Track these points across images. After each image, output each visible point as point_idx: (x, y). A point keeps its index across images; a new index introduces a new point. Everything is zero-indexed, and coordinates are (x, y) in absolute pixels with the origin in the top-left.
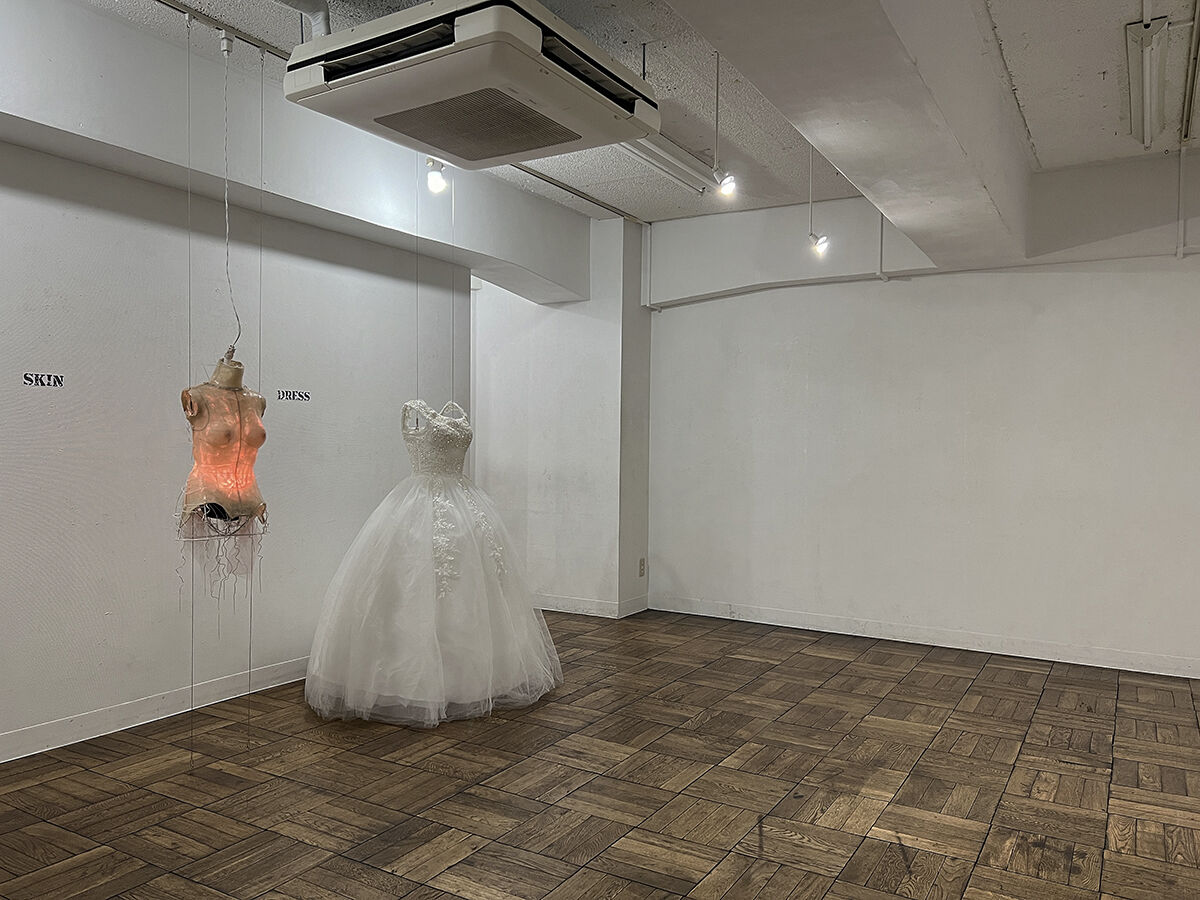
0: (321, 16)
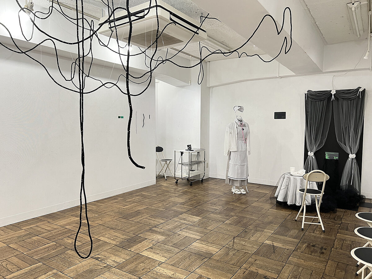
0: (107, 9)
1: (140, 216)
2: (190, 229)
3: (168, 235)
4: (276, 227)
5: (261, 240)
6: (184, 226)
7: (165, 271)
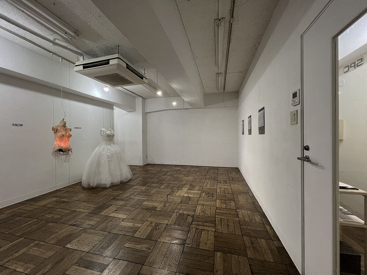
0: (82, 57)
1: (106, 191)
2: (140, 194)
3: (127, 200)
4: (188, 186)
5: (182, 194)
6: (136, 193)
7: (128, 223)
